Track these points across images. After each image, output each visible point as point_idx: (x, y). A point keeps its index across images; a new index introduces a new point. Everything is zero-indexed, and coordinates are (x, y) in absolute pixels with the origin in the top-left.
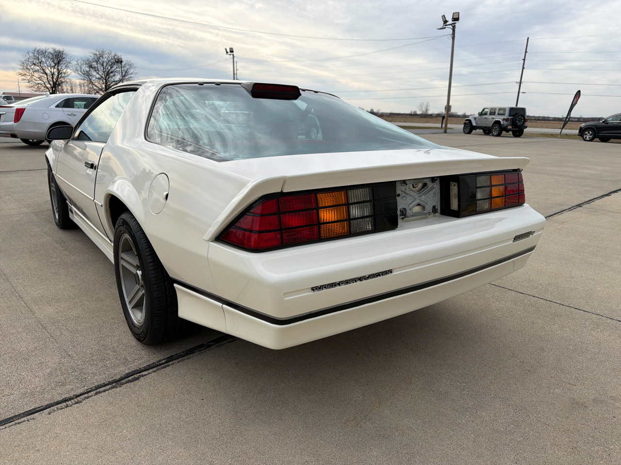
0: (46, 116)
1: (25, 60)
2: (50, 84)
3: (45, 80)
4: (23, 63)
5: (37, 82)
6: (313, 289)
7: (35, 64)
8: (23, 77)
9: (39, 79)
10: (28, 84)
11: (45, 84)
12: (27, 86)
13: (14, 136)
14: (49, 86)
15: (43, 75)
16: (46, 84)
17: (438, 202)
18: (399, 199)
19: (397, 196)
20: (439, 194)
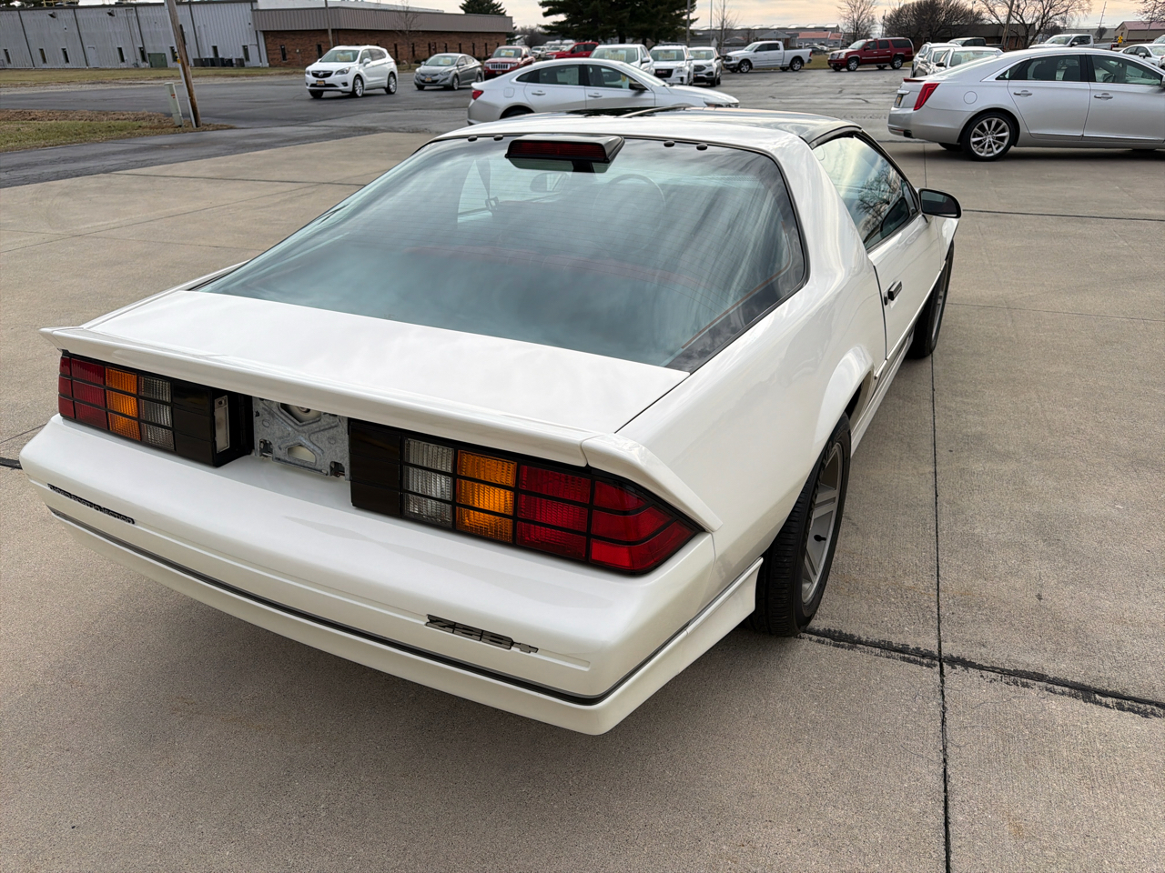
0: (970, 98)
6: (53, 487)
13: (907, 134)
17: (344, 458)
18: (257, 421)
19: (254, 414)
20: (347, 443)
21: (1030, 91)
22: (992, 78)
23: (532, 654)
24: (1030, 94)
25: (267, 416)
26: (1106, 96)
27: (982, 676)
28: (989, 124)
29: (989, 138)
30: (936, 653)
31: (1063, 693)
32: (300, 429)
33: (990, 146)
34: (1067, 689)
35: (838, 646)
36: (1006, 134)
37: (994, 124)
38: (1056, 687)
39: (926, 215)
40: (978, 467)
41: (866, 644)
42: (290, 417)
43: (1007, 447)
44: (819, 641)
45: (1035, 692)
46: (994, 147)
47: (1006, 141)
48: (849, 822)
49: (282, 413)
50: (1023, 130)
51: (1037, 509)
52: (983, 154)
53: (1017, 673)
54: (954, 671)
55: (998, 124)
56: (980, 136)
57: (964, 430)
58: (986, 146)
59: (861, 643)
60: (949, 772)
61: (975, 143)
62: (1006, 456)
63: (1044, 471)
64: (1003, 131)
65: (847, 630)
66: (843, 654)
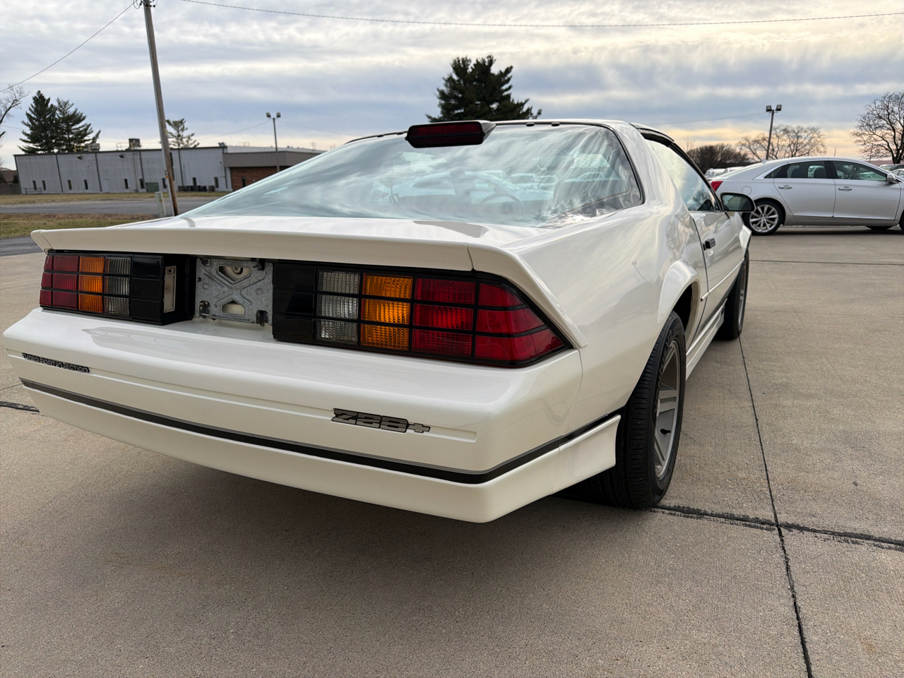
0: (746, 191)
1: (868, 113)
2: (897, 145)
3: (890, 138)
4: (864, 118)
5: (877, 143)
6: (26, 355)
7: (880, 118)
8: (859, 138)
9: (880, 139)
10: (863, 148)
11: (888, 146)
12: (861, 151)
14: (893, 147)
15: (889, 131)
16: (890, 144)
17: (268, 306)
18: (199, 285)
19: (197, 279)
20: (271, 292)
21: (790, 186)
22: (761, 177)
23: (425, 433)
24: (791, 188)
25: (207, 280)
26: (847, 189)
27: (816, 537)
28: (763, 209)
29: (763, 219)
30: (773, 521)
31: (890, 548)
32: (233, 286)
33: (764, 225)
34: (892, 545)
35: (688, 517)
36: (776, 216)
37: (766, 209)
38: (882, 544)
39: (728, 212)
40: (789, 403)
41: (712, 515)
42: (226, 278)
43: (809, 391)
44: (671, 514)
45: (864, 547)
46: (768, 225)
47: (776, 221)
48: (713, 641)
49: (219, 275)
50: (788, 213)
51: (841, 427)
52: (760, 231)
53: (845, 534)
54: (791, 533)
55: (769, 209)
56: (756, 217)
57: (773, 381)
58: (762, 224)
59: (707, 515)
60: (799, 604)
61: (753, 223)
62: (809, 396)
63: (842, 405)
64: (773, 214)
65: (694, 506)
66: (692, 522)
